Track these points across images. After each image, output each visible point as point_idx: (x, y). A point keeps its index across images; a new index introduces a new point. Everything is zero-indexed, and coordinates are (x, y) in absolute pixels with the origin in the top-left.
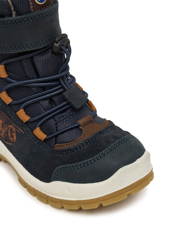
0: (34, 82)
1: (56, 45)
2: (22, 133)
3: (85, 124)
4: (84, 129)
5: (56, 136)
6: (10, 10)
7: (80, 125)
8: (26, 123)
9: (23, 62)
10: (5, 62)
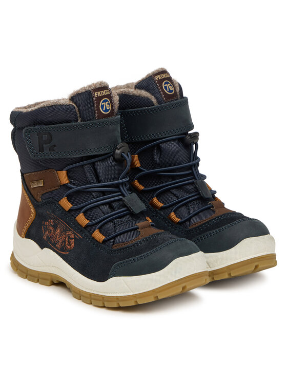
0: (94, 187)
1: (118, 152)
2: (80, 238)
3: (143, 228)
4: (142, 231)
5: (114, 238)
6: (76, 116)
7: (138, 228)
8: (85, 228)
9: (85, 167)
10: (67, 168)
